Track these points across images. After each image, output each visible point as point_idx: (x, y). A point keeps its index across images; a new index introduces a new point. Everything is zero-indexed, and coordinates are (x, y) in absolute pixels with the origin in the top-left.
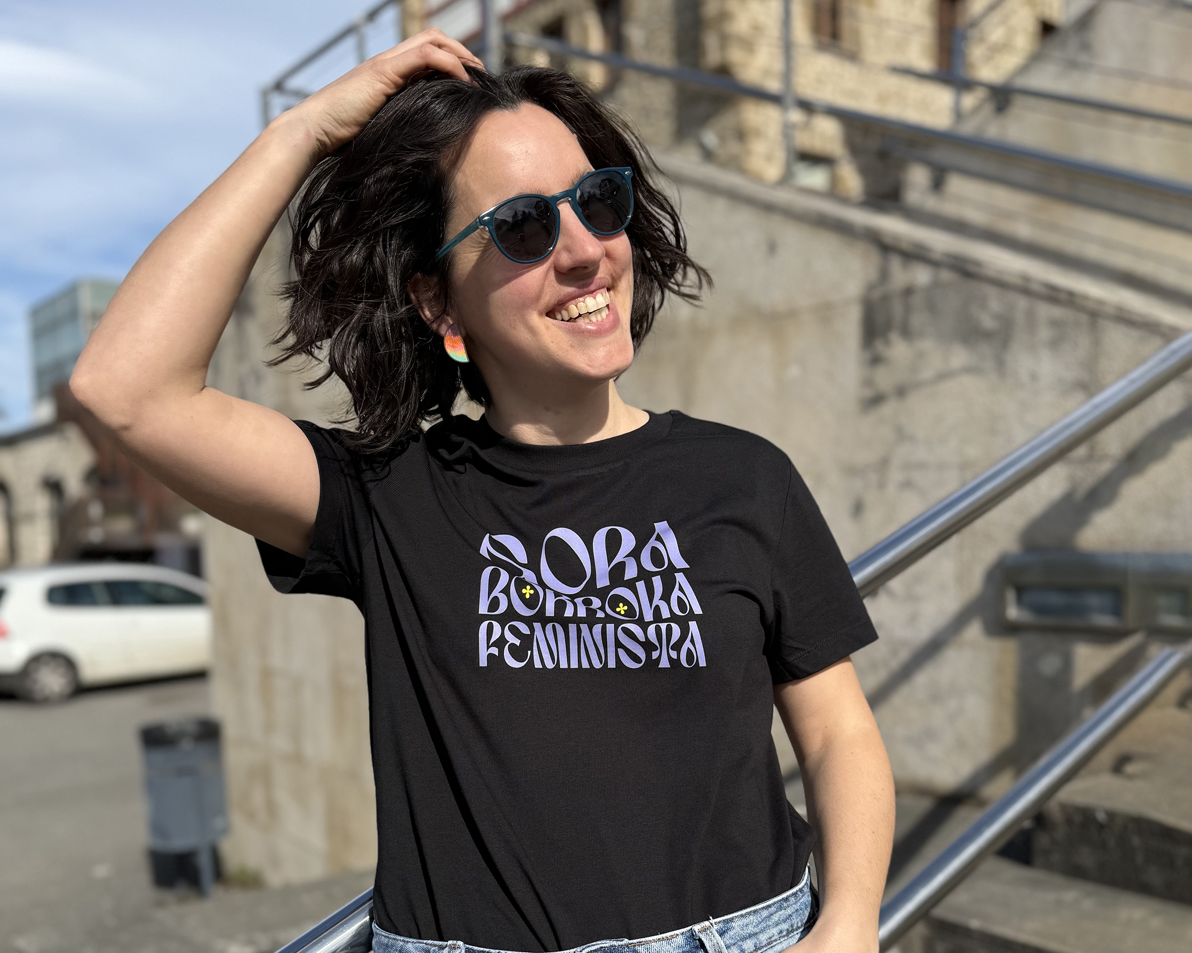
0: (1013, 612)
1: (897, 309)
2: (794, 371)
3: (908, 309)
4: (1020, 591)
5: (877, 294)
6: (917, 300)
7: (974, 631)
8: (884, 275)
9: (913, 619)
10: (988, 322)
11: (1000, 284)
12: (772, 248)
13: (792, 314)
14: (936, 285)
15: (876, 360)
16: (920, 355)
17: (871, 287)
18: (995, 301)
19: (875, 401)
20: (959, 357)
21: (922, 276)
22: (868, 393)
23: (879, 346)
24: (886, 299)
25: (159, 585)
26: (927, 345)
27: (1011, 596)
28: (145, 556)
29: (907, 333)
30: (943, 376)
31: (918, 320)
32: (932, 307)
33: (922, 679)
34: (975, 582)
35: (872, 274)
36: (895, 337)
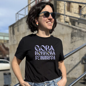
0: (84, 62)
1: (74, 34)
2: (65, 40)
3: (75, 34)
4: (85, 60)
5: (72, 33)
6: (76, 33)
7: (80, 64)
8: (73, 31)
9: (75, 63)
10: (82, 35)
11: (83, 32)
12: (63, 28)
13: (65, 34)
14: (78, 32)
15: (72, 39)
16: (76, 38)
17: (72, 32)
18: (83, 33)
19: (72, 43)
20: (80, 38)
21: (76, 31)
22: (71, 42)
23: (73, 37)
24: (73, 33)
25: (5, 61)
26: (77, 37)
27: (84, 60)
28: (3, 59)
29: (75, 36)
30: (78, 40)
31: (76, 35)
32: (77, 34)
33: (76, 68)
34: (81, 59)
35: (72, 31)
36: (74, 37)
